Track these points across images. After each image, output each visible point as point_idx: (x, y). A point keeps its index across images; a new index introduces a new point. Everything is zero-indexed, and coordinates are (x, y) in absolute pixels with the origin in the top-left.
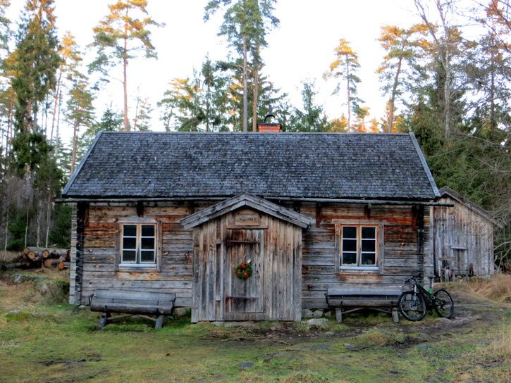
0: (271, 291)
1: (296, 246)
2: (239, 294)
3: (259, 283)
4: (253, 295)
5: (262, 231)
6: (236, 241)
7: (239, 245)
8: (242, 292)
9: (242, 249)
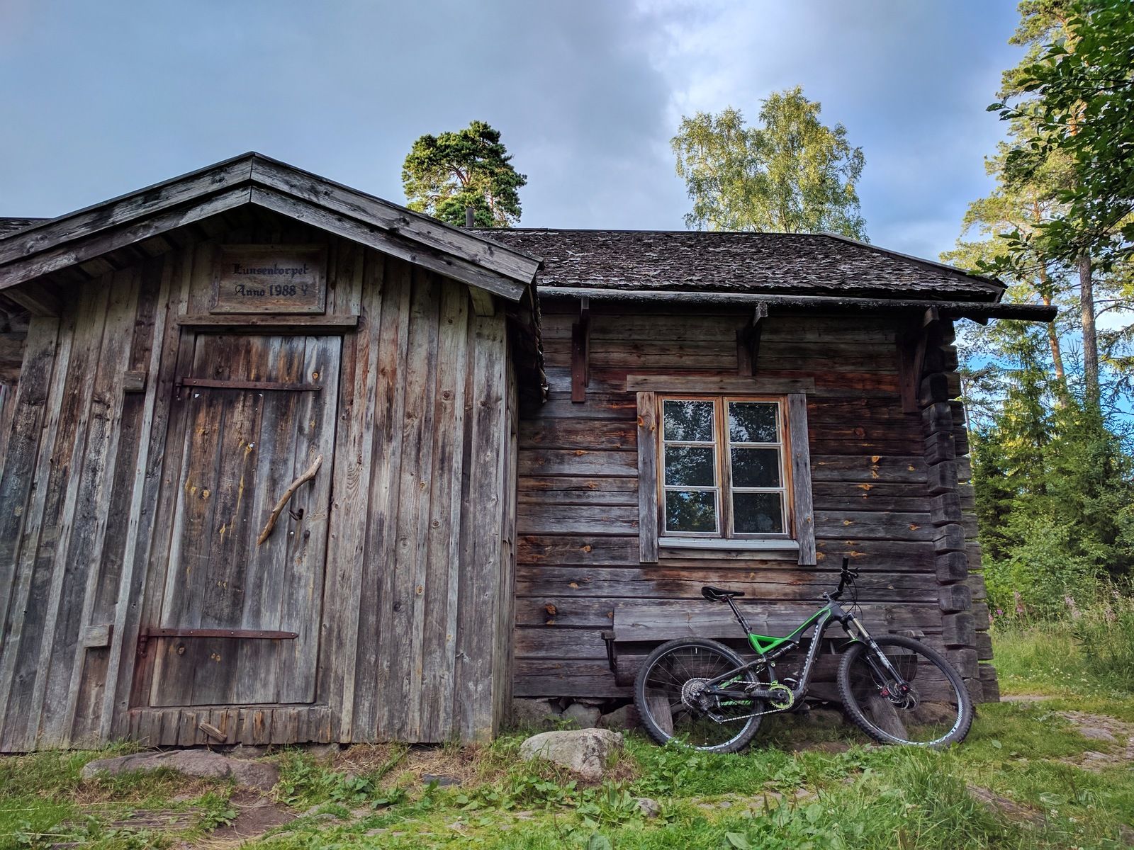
0: (353, 601)
1: (477, 404)
2: (205, 615)
3: (305, 567)
4: (271, 622)
5: (334, 345)
6: (217, 384)
7: (228, 397)
8: (225, 605)
9: (239, 416)
